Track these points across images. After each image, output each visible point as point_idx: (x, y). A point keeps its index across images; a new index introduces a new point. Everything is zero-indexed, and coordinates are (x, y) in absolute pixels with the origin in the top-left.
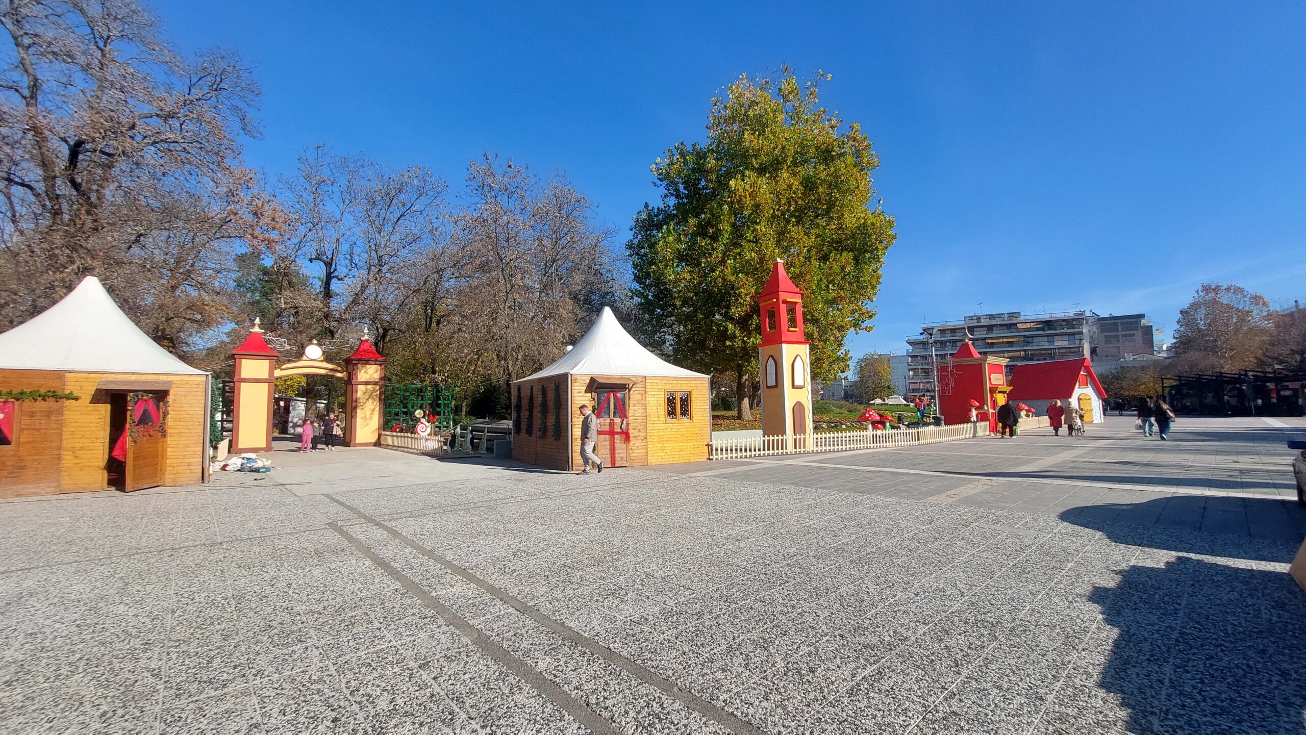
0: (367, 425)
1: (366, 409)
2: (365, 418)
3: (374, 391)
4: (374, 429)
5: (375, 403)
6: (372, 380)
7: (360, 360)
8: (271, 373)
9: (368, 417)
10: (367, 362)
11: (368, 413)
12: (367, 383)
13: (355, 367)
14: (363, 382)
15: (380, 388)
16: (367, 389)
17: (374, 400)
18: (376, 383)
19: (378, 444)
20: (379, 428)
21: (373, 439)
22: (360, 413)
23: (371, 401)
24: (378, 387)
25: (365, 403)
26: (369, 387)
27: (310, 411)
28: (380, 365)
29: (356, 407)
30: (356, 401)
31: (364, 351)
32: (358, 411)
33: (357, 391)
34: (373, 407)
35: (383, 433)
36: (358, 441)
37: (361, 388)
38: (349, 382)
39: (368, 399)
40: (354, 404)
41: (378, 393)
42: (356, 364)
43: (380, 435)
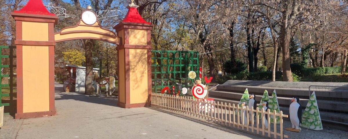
0: (138, 86)
1: (136, 71)
2: (136, 80)
3: (143, 54)
4: (144, 90)
5: (144, 67)
6: (140, 44)
7: (129, 25)
8: (51, 36)
9: (139, 79)
10: (135, 27)
11: (139, 75)
12: (136, 47)
13: (126, 32)
14: (133, 46)
15: (148, 52)
16: (136, 53)
17: (143, 63)
18: (143, 47)
19: (148, 104)
20: (149, 90)
21: (144, 100)
22: (132, 76)
23: (140, 64)
24: (146, 51)
25: (136, 66)
26: (139, 51)
27: (89, 76)
28: (147, 30)
29: (129, 70)
30: (128, 64)
31: (132, 17)
32: (131, 73)
33: (128, 55)
34: (142, 69)
35: (153, 94)
36: (132, 102)
37: (132, 51)
38: (121, 46)
39: (138, 63)
40: (127, 67)
41: (146, 56)
42: (127, 29)
43: (149, 96)
